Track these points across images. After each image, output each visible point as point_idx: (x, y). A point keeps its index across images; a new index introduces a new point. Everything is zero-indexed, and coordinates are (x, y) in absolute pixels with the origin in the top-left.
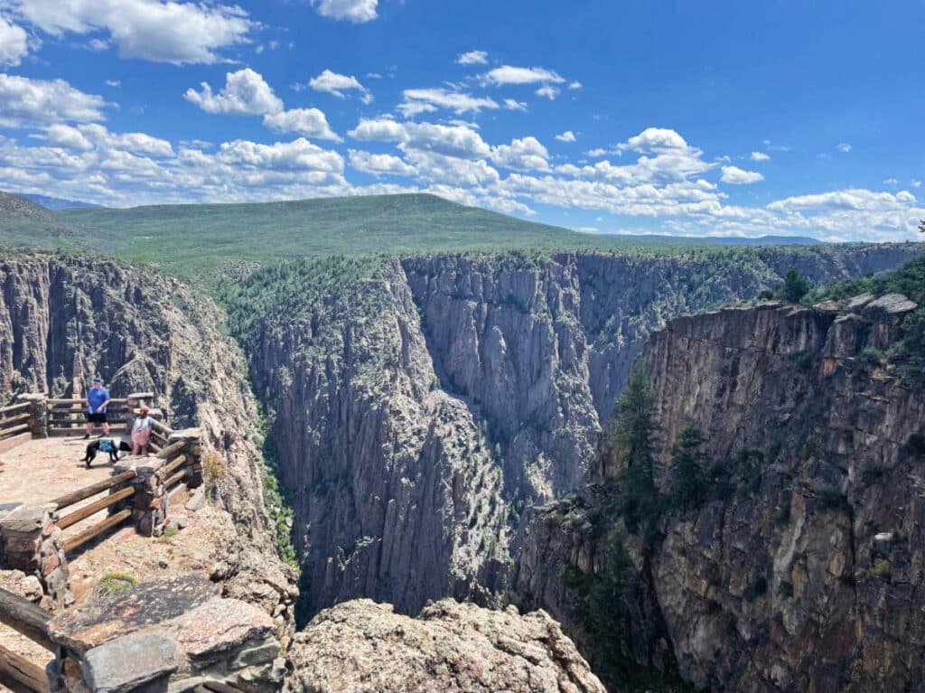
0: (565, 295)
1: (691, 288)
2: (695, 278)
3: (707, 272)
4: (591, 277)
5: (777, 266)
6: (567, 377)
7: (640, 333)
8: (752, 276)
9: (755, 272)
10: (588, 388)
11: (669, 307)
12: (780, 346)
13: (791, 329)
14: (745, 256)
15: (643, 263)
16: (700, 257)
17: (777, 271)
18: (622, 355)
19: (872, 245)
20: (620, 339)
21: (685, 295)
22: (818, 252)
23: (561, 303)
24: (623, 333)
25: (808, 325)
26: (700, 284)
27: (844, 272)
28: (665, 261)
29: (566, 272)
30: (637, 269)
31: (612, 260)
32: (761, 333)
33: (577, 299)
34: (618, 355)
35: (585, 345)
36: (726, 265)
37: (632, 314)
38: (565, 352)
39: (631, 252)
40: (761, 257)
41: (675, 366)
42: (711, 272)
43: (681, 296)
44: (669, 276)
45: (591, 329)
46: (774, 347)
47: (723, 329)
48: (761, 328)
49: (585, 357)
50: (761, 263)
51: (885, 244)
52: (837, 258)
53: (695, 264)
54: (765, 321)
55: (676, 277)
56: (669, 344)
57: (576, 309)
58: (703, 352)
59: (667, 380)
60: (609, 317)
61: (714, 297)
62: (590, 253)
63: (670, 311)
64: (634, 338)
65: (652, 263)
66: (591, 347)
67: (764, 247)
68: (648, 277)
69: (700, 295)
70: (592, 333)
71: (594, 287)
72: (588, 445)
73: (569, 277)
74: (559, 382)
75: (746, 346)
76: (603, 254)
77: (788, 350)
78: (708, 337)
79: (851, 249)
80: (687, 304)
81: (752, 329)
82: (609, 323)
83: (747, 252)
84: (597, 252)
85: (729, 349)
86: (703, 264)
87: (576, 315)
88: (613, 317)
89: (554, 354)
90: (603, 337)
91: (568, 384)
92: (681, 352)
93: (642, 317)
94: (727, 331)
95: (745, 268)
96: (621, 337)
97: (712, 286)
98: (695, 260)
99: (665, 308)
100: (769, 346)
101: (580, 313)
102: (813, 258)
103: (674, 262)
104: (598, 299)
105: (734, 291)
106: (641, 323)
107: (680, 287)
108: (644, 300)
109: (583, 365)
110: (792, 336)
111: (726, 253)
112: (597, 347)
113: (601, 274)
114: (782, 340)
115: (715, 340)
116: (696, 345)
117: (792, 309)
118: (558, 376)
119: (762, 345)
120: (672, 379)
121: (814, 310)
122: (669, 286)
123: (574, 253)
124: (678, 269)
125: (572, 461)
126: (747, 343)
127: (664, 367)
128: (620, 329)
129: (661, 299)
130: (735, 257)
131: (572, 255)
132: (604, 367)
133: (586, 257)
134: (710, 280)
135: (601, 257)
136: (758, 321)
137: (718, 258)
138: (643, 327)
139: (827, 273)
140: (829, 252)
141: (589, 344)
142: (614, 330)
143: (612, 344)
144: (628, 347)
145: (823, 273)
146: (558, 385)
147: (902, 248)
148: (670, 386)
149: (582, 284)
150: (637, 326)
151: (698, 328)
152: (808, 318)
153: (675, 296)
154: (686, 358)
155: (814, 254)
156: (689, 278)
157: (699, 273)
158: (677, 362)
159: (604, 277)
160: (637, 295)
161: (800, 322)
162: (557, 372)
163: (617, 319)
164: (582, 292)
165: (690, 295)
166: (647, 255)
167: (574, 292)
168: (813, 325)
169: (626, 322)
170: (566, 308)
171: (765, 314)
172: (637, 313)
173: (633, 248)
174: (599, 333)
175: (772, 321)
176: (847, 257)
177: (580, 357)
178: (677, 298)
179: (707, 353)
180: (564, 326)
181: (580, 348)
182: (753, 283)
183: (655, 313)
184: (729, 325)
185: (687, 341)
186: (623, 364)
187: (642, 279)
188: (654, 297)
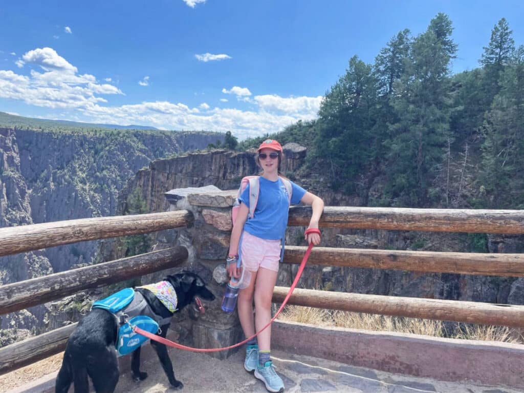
0: (8, 157)
1: (96, 152)
2: (99, 146)
3: (105, 144)
4: (27, 145)
5: (144, 141)
6: (14, 213)
7: (65, 180)
8: (131, 147)
9: (133, 144)
10: (31, 218)
11: (84, 164)
12: (227, 174)
13: (234, 164)
14: (126, 134)
15: (64, 136)
16: (100, 134)
17: (145, 144)
18: (54, 196)
19: (188, 132)
20: (52, 186)
21: (93, 157)
22: (164, 134)
23: (6, 162)
24: (53, 181)
25: (244, 162)
26: (102, 150)
27: (177, 145)
28: (78, 135)
29: (7, 141)
30: (60, 140)
31: (42, 134)
32: (216, 168)
33: (17, 160)
34: (51, 196)
35: (27, 191)
36: (116, 139)
37: (59, 169)
38: (11, 196)
39: (54, 129)
40: (135, 136)
41: (158, 191)
42: (108, 143)
43: (91, 157)
44: (82, 145)
45: (30, 179)
46: (224, 175)
47: (191, 165)
48: (216, 165)
49: (27, 199)
50: (135, 139)
51: (193, 131)
52: (173, 137)
53: (97, 138)
54: (218, 160)
55: (86, 146)
56: (153, 178)
57: (17, 166)
58: (179, 181)
59: (152, 201)
60: (43, 171)
61: (110, 157)
62: (25, 128)
63: (84, 167)
64: (62, 184)
65: (70, 137)
66: (30, 191)
67: (136, 130)
68: (67, 146)
69: (102, 157)
70: (31, 182)
71: (30, 151)
72: (34, 256)
73: (10, 145)
74: (8, 216)
75: (207, 176)
76: (35, 130)
77: (233, 177)
78: (181, 172)
79: (178, 133)
80: (94, 162)
81: (210, 166)
82: (43, 175)
83: (127, 132)
84: (30, 128)
85: (195, 179)
86: (103, 138)
87: (18, 170)
88: (46, 171)
89: (3, 198)
90: (39, 184)
91: (16, 217)
92: (162, 182)
93: (66, 171)
94: (194, 167)
95: (127, 141)
96: (52, 184)
97: (109, 151)
98: (98, 135)
99: (81, 165)
100: (221, 175)
101: (21, 168)
102: (162, 137)
103: (84, 136)
104: (33, 159)
105: (122, 154)
106: (65, 174)
107: (89, 152)
108: (66, 160)
109: (26, 204)
110: (234, 168)
111: (115, 132)
112: (35, 190)
113: (34, 142)
114: (229, 171)
115: (186, 173)
116: (173, 178)
117: (232, 153)
118: (7, 212)
119: (217, 174)
120: (155, 200)
121: (247, 153)
122: (82, 151)
123: (13, 128)
124: (88, 141)
125: (22, 268)
126: (207, 174)
127: (149, 193)
128: (51, 178)
129: (78, 159)
130: (121, 135)
131: (11, 130)
132: (41, 204)
133: (21, 131)
134: (107, 148)
135: (34, 132)
136: (214, 160)
137: (111, 135)
138: (67, 177)
139: (169, 145)
140: (169, 134)
141: (29, 189)
142: (47, 180)
143: (46, 189)
144: (58, 189)
145: (167, 144)
146: (8, 219)
147: (200, 134)
148: (154, 204)
149: (21, 149)
150: (63, 176)
151: (173, 167)
152: (243, 158)
153: (87, 157)
154: (166, 186)
155: (161, 135)
156: (95, 146)
157: (100, 144)
158: (160, 189)
159: (37, 144)
160: (61, 157)
161: (239, 161)
162: (7, 210)
163: (49, 172)
164: (21, 154)
165: (96, 156)
166: (66, 131)
167: (15, 155)
168: (246, 162)
169: (55, 174)
170: (10, 166)
171: (218, 156)
172: (62, 168)
173: (56, 127)
174: (36, 182)
175: (222, 161)
176: (177, 137)
177: (23, 198)
178: (89, 159)
179: (181, 182)
180: (9, 178)
181: (23, 193)
182: (132, 150)
183: (75, 168)
184: (195, 164)
185: (166, 175)
186: (55, 201)
187: (64, 147)
188: (73, 158)
